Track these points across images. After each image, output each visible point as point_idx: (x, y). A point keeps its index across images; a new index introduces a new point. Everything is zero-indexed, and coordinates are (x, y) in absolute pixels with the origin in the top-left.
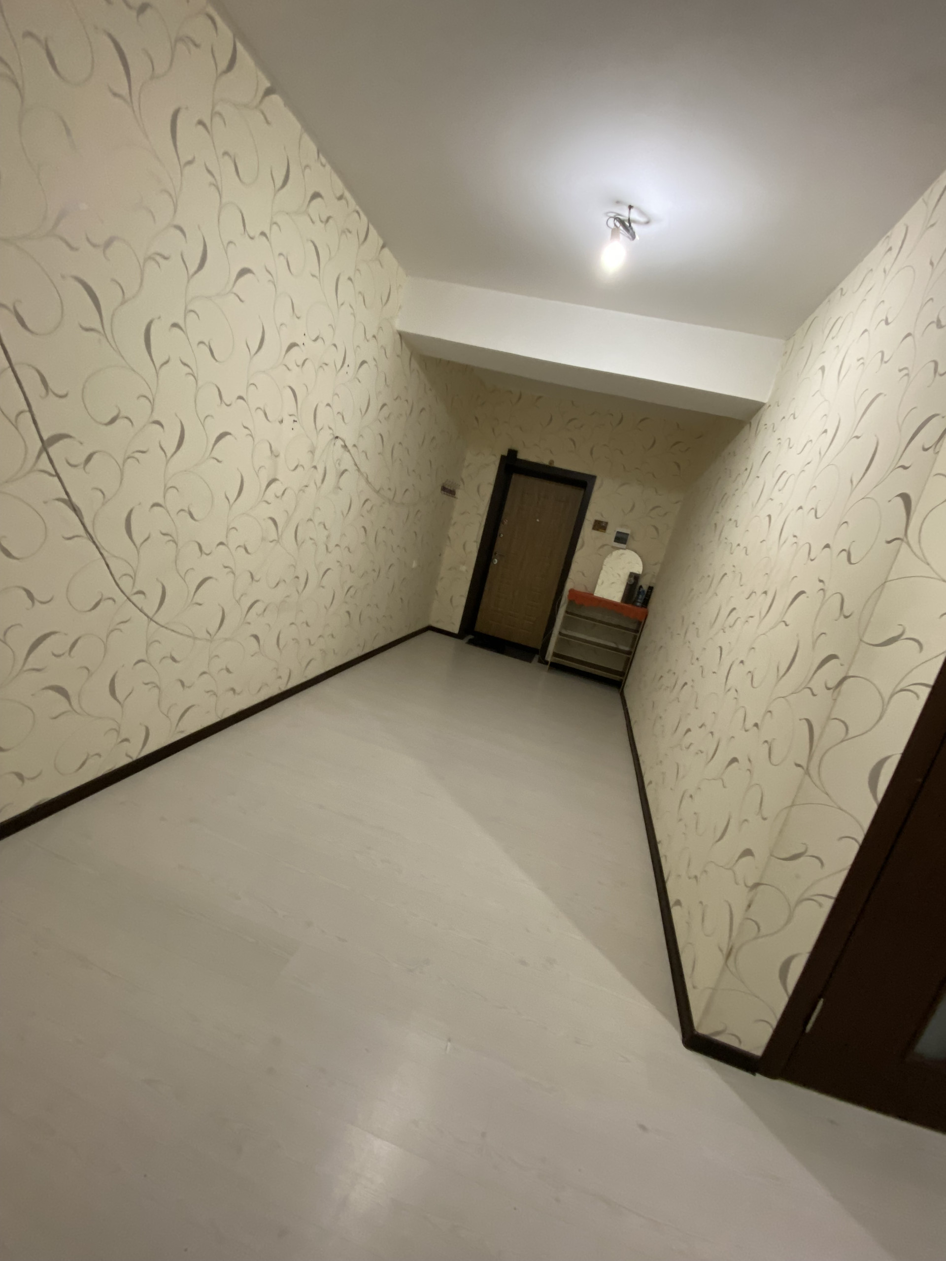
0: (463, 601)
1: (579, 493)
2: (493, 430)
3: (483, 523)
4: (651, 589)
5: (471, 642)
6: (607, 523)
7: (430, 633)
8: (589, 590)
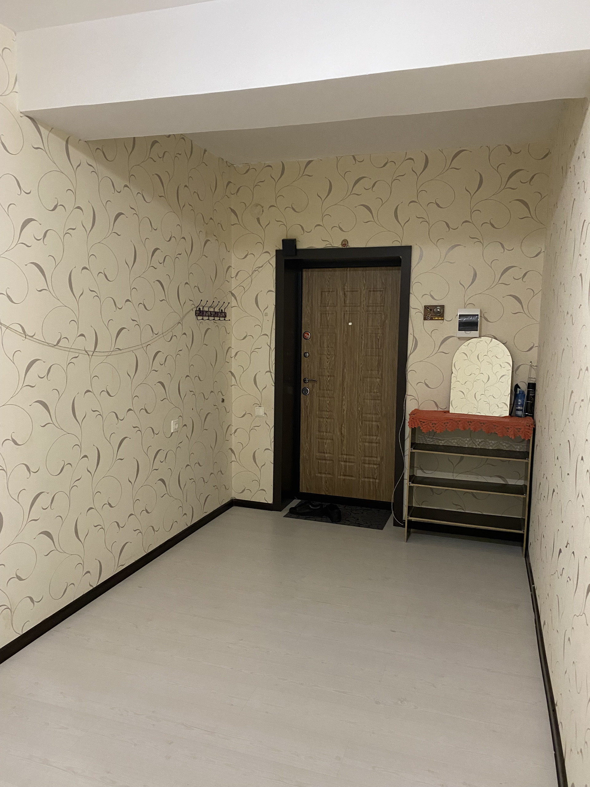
0: (271, 456)
1: (394, 274)
2: (258, 220)
3: (273, 346)
4: (532, 386)
5: (294, 513)
6: (443, 307)
7: (235, 510)
8: (442, 407)
